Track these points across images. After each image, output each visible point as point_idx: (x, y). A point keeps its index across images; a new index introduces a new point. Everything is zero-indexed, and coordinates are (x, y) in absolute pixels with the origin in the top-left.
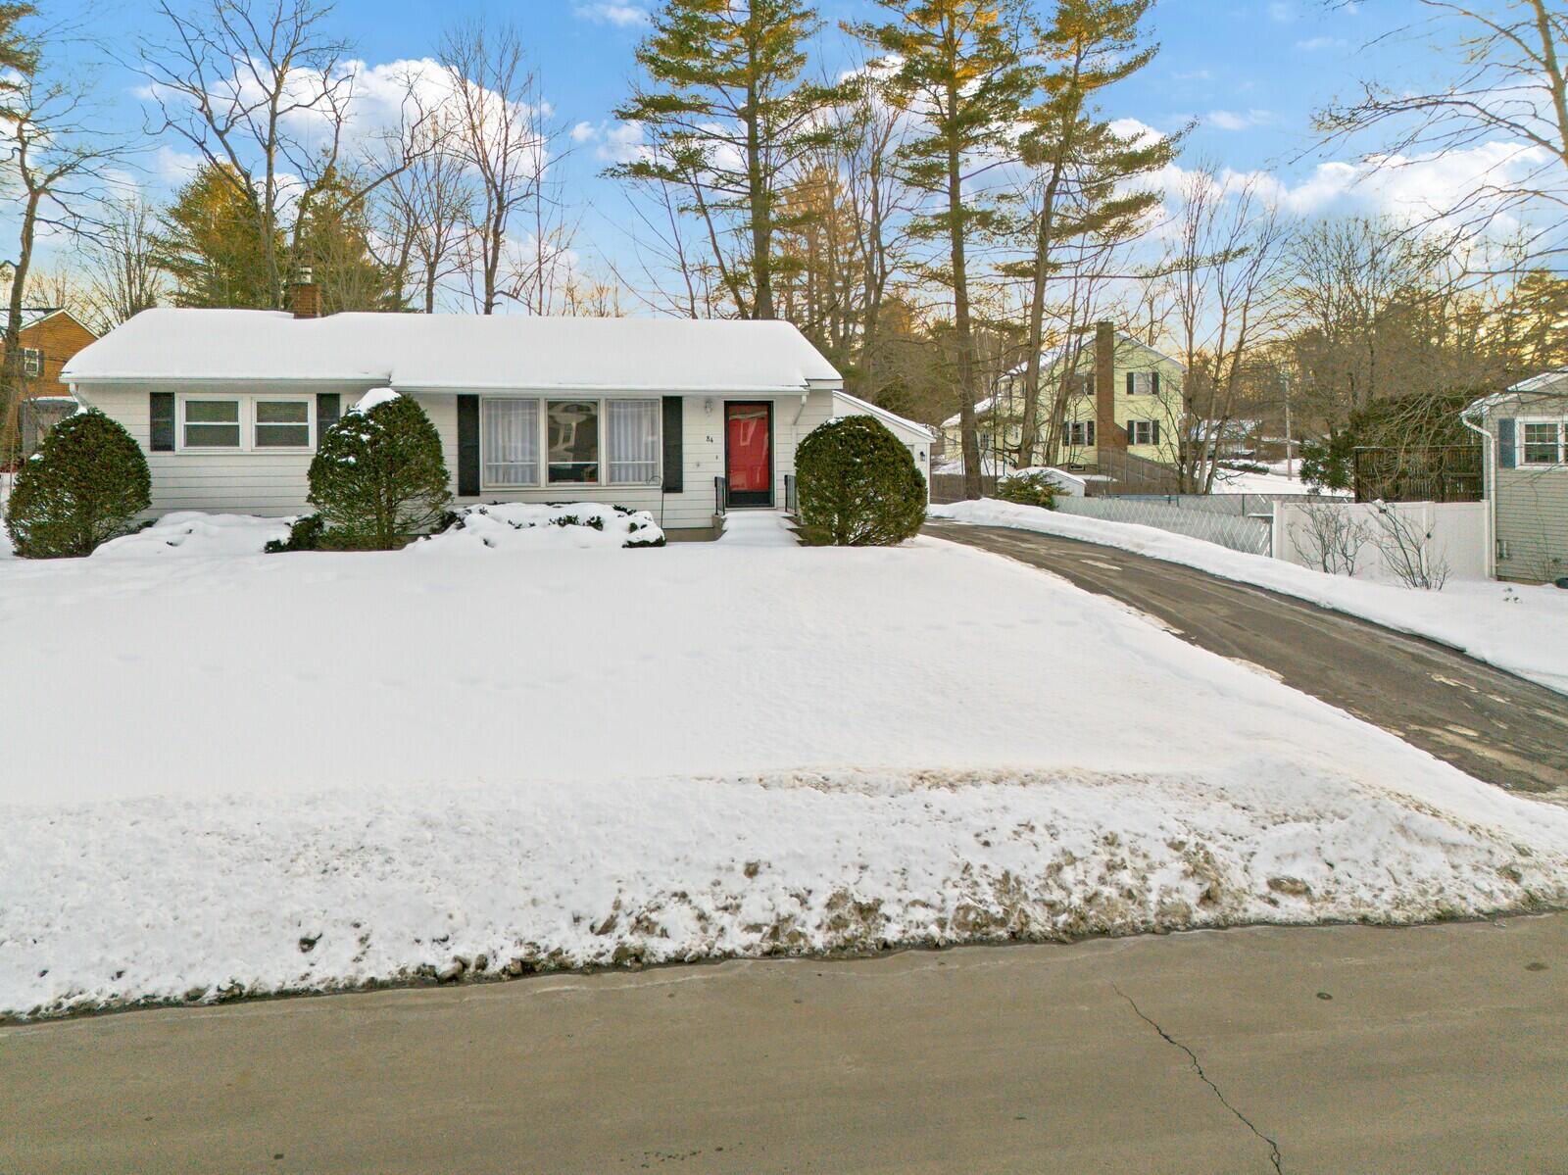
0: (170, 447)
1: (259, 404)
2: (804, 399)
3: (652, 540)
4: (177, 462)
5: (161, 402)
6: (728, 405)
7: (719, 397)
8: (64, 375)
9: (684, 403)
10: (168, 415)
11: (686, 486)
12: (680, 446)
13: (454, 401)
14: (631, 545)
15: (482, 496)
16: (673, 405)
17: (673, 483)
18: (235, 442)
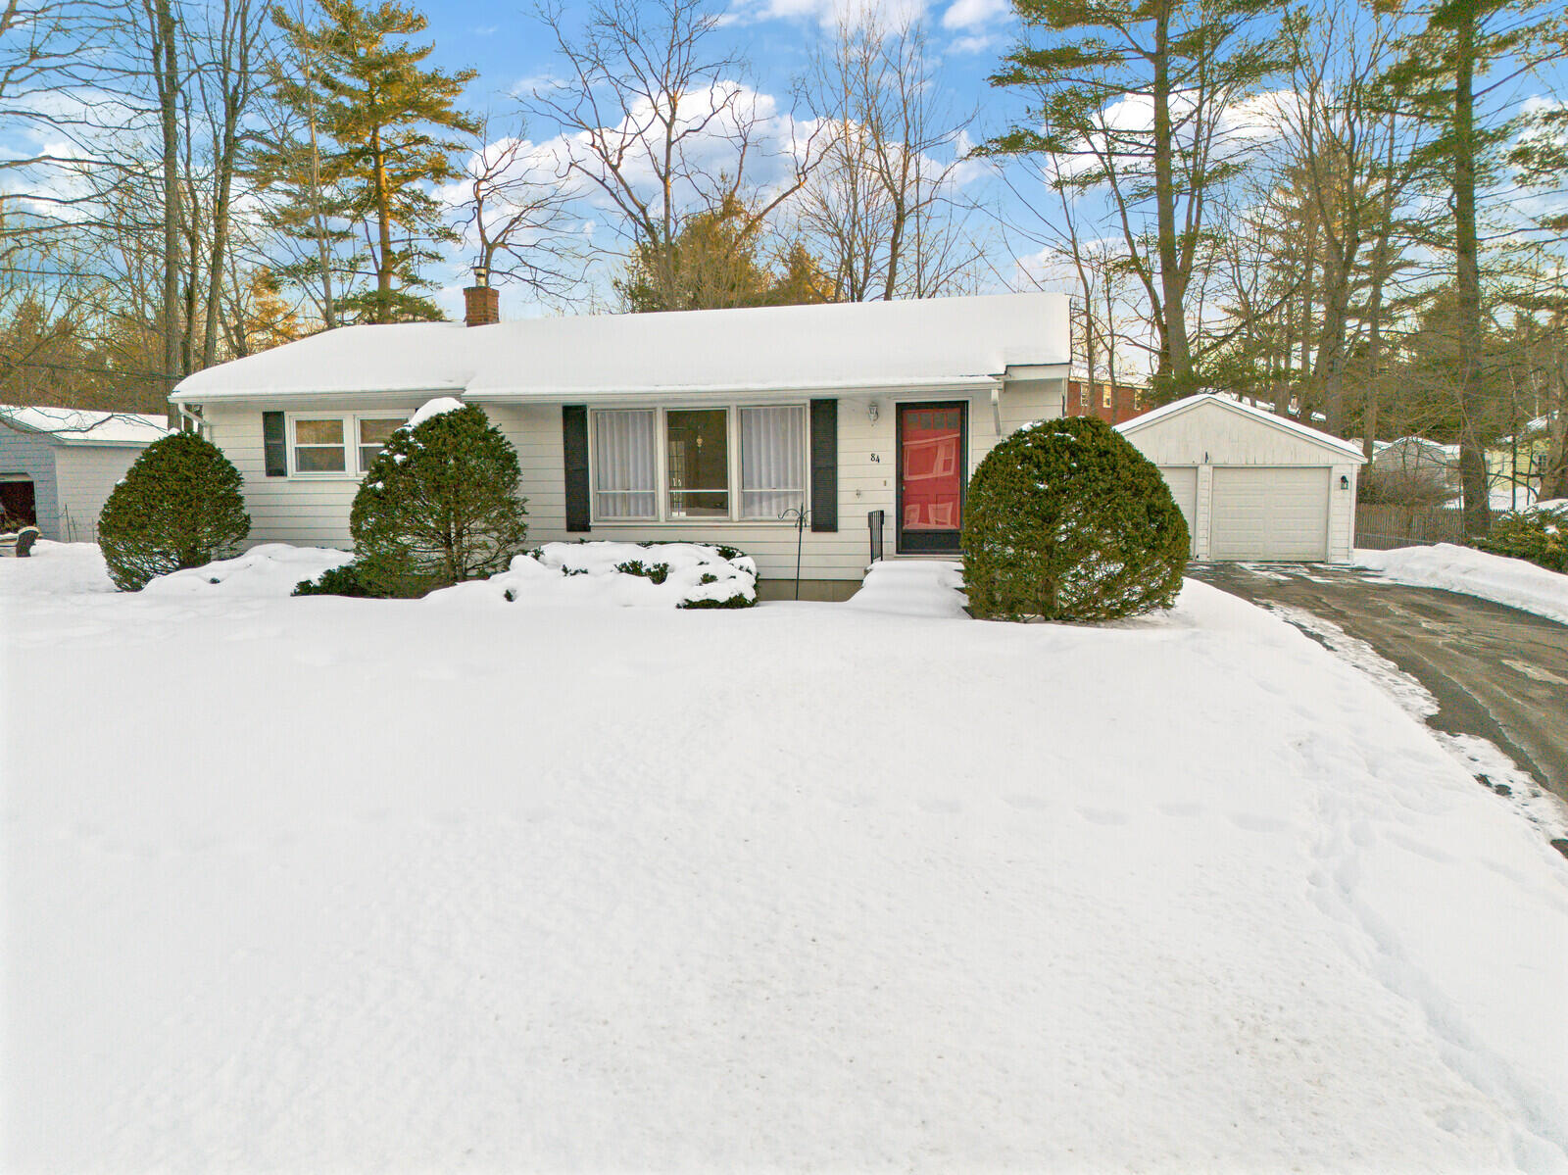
0: (282, 473)
1: (362, 422)
2: (995, 395)
3: (723, 598)
4: (288, 488)
5: (273, 421)
6: (902, 409)
7: (889, 396)
8: (173, 395)
9: (841, 409)
10: (281, 438)
11: (842, 523)
12: (833, 469)
13: (560, 412)
14: (691, 605)
15: (593, 532)
16: (824, 411)
17: (825, 520)
18: (341, 467)
